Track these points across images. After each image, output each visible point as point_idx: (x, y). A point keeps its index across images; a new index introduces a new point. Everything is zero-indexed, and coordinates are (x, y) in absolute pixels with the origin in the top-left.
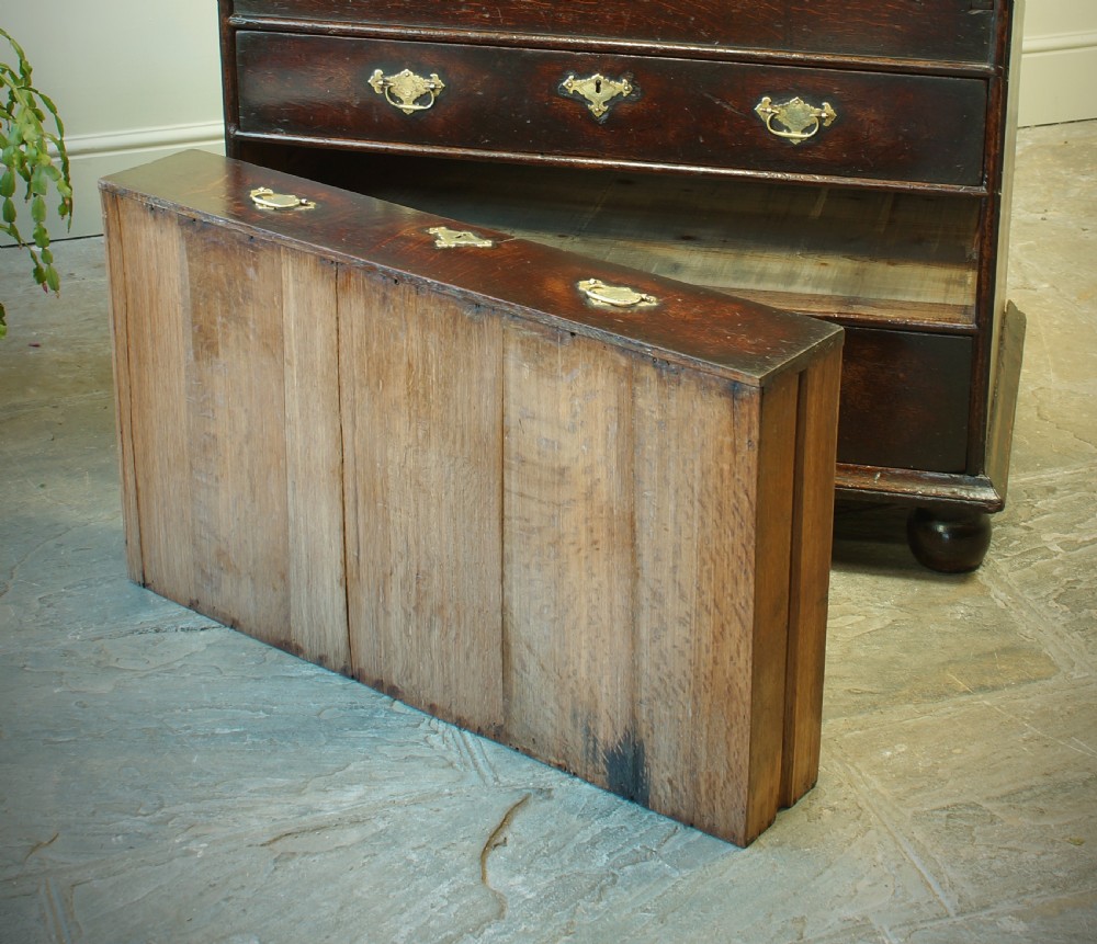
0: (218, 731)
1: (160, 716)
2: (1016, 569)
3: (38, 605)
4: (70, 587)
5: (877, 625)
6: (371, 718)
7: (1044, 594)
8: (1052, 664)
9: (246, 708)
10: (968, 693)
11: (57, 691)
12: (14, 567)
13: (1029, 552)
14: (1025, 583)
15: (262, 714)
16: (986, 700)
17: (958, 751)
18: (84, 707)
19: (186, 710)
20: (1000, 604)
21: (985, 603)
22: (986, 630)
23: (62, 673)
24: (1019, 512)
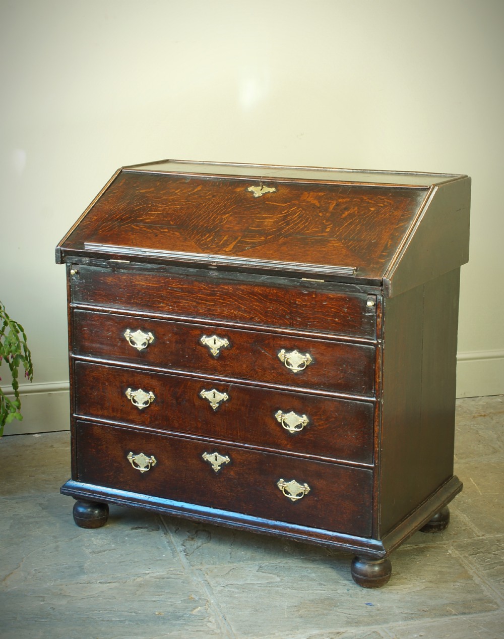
0: (113, 619)
1: (87, 613)
2: (487, 569)
3: (34, 572)
4: (48, 566)
5: (418, 589)
6: (182, 616)
7: (498, 579)
8: (498, 605)
9: (126, 611)
10: (456, 615)
11: (42, 603)
12: (23, 558)
13: (494, 563)
14: (490, 575)
15: (134, 614)
16: (464, 618)
17: (448, 635)
18: (54, 609)
19: (99, 611)
20: (477, 582)
21: (470, 582)
22: (469, 592)
23: (44, 597)
24: (492, 548)
